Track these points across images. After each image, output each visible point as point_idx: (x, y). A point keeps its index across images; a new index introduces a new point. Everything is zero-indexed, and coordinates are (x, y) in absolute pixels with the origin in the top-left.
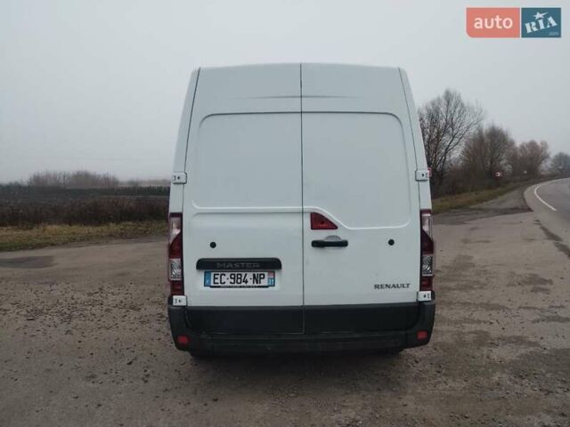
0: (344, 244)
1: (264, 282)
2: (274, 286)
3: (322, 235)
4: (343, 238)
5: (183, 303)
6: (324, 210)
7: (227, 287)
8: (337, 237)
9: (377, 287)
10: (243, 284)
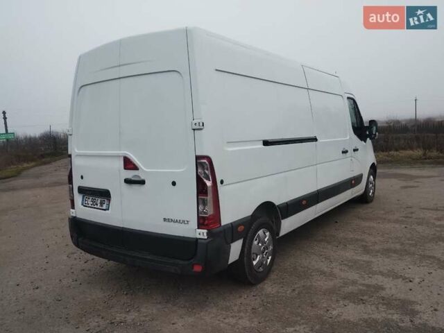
0: (142, 182)
1: (104, 207)
2: (108, 210)
3: (130, 174)
4: (143, 178)
5: (74, 215)
6: (131, 155)
7: (89, 207)
8: (139, 177)
9: (165, 220)
10: (96, 206)
